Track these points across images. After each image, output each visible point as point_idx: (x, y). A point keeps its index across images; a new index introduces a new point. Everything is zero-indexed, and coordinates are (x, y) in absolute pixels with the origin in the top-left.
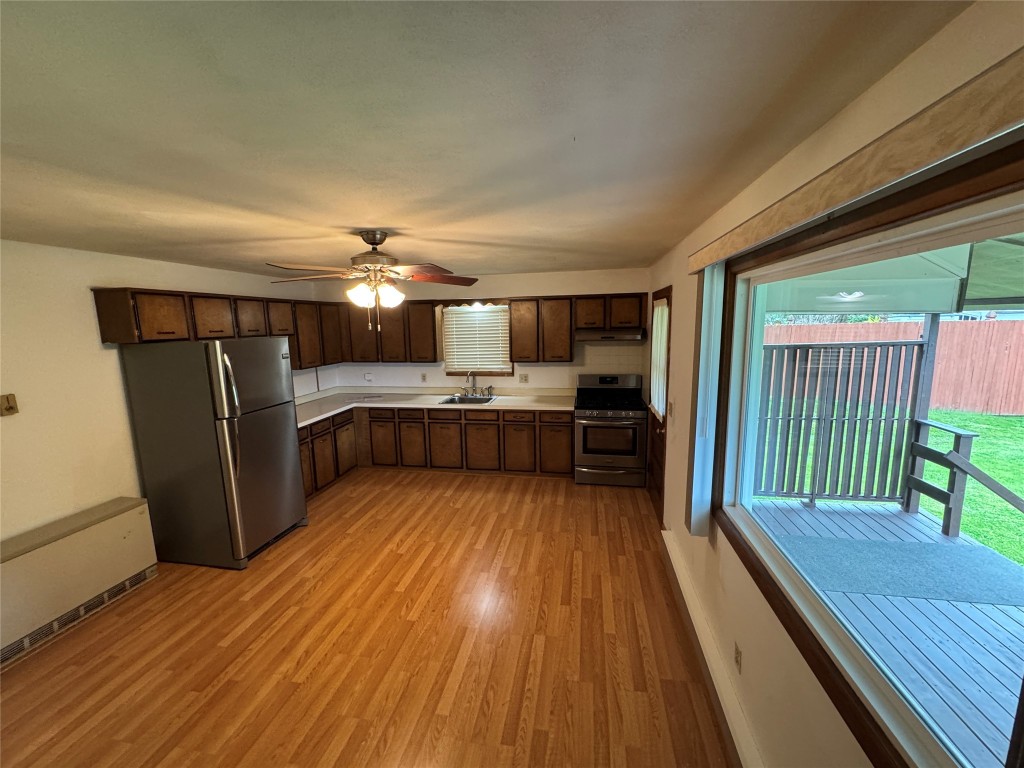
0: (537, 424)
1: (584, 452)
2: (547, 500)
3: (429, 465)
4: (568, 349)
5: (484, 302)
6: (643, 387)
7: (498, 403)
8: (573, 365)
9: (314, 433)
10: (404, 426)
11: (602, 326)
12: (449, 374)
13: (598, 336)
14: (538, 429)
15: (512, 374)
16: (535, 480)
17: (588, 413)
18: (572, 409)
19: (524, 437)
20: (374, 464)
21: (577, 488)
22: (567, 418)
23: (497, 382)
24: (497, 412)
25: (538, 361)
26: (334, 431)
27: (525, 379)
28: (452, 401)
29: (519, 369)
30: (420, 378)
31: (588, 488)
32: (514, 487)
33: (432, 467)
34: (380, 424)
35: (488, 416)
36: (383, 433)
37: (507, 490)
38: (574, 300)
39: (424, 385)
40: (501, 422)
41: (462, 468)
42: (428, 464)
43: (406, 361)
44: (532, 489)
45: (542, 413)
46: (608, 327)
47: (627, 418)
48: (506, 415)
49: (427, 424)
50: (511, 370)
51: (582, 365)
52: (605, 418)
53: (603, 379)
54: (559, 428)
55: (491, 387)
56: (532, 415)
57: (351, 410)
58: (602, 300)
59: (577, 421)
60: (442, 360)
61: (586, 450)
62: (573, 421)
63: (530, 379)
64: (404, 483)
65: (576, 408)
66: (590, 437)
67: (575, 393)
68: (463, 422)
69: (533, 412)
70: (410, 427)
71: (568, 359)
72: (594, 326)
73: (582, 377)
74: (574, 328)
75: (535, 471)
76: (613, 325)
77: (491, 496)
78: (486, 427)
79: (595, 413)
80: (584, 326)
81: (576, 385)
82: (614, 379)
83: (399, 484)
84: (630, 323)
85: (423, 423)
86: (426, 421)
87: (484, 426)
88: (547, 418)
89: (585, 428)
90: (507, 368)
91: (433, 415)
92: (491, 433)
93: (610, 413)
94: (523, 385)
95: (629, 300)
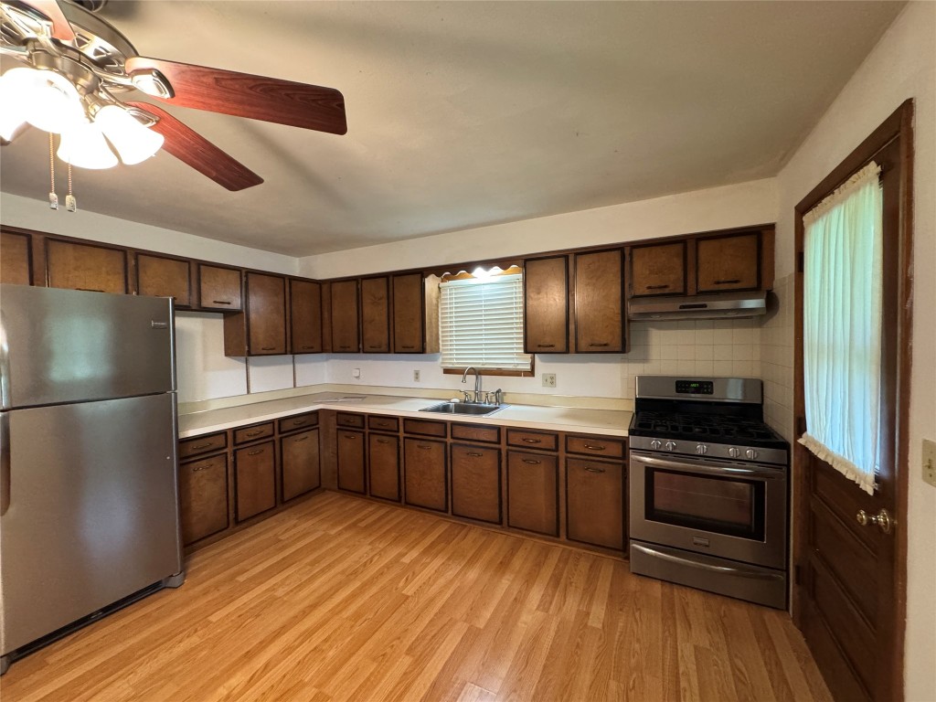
0: (562, 454)
1: (647, 518)
2: (572, 605)
3: (403, 501)
4: (618, 331)
5: (488, 264)
6: (767, 401)
7: (504, 416)
8: (629, 361)
9: (239, 441)
10: (374, 439)
11: (680, 290)
12: (447, 371)
13: (674, 305)
14: (562, 462)
15: (531, 373)
16: (558, 550)
17: (655, 443)
18: (625, 433)
19: (540, 474)
20: (339, 488)
21: (633, 584)
22: (615, 450)
23: (508, 384)
24: (498, 429)
25: (567, 351)
26: (281, 439)
27: (551, 380)
28: (445, 409)
29: (543, 366)
30: (413, 376)
31: (657, 589)
32: (517, 562)
33: (407, 503)
34: (348, 433)
35: (484, 435)
36: (351, 446)
37: (503, 566)
38: (627, 251)
39: (417, 385)
40: (503, 447)
41: (446, 511)
42: (401, 498)
43: (389, 352)
44: (547, 572)
45: (570, 436)
46: (691, 291)
47: (740, 461)
48: (511, 434)
49: (402, 439)
50: (528, 368)
51: (645, 360)
52: (694, 457)
53: (683, 385)
54: (601, 466)
55: (499, 391)
56: (552, 439)
57: (316, 413)
58: (679, 247)
59: (633, 456)
60: (438, 351)
61: (651, 512)
62: (625, 456)
63: (558, 381)
64: (362, 524)
65: (632, 432)
66: (658, 488)
67: (632, 407)
68: (449, 440)
69: (556, 435)
70: (381, 442)
71: (618, 347)
72: (667, 291)
73: (644, 381)
74: (628, 295)
75: (558, 535)
76: (702, 287)
77: (472, 574)
78: (480, 451)
79: (670, 444)
80: (647, 292)
81: (634, 393)
82: (705, 386)
83: (354, 525)
84: (736, 282)
85: (398, 437)
86: (402, 434)
87: (476, 450)
88: (577, 446)
89: (650, 471)
90: (523, 362)
91: (411, 427)
92: (488, 461)
93: (701, 448)
94: (547, 391)
95: (734, 241)
